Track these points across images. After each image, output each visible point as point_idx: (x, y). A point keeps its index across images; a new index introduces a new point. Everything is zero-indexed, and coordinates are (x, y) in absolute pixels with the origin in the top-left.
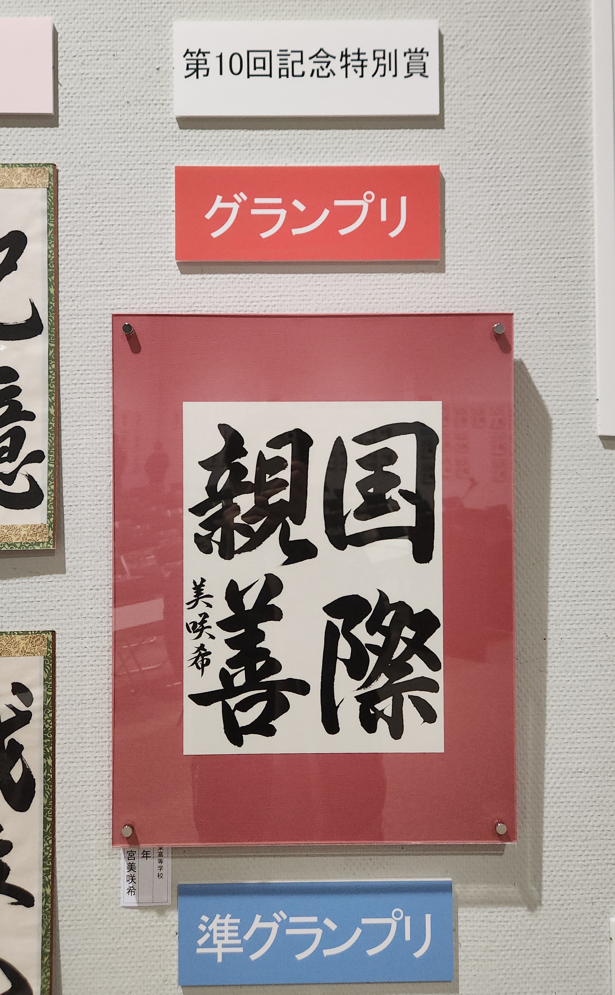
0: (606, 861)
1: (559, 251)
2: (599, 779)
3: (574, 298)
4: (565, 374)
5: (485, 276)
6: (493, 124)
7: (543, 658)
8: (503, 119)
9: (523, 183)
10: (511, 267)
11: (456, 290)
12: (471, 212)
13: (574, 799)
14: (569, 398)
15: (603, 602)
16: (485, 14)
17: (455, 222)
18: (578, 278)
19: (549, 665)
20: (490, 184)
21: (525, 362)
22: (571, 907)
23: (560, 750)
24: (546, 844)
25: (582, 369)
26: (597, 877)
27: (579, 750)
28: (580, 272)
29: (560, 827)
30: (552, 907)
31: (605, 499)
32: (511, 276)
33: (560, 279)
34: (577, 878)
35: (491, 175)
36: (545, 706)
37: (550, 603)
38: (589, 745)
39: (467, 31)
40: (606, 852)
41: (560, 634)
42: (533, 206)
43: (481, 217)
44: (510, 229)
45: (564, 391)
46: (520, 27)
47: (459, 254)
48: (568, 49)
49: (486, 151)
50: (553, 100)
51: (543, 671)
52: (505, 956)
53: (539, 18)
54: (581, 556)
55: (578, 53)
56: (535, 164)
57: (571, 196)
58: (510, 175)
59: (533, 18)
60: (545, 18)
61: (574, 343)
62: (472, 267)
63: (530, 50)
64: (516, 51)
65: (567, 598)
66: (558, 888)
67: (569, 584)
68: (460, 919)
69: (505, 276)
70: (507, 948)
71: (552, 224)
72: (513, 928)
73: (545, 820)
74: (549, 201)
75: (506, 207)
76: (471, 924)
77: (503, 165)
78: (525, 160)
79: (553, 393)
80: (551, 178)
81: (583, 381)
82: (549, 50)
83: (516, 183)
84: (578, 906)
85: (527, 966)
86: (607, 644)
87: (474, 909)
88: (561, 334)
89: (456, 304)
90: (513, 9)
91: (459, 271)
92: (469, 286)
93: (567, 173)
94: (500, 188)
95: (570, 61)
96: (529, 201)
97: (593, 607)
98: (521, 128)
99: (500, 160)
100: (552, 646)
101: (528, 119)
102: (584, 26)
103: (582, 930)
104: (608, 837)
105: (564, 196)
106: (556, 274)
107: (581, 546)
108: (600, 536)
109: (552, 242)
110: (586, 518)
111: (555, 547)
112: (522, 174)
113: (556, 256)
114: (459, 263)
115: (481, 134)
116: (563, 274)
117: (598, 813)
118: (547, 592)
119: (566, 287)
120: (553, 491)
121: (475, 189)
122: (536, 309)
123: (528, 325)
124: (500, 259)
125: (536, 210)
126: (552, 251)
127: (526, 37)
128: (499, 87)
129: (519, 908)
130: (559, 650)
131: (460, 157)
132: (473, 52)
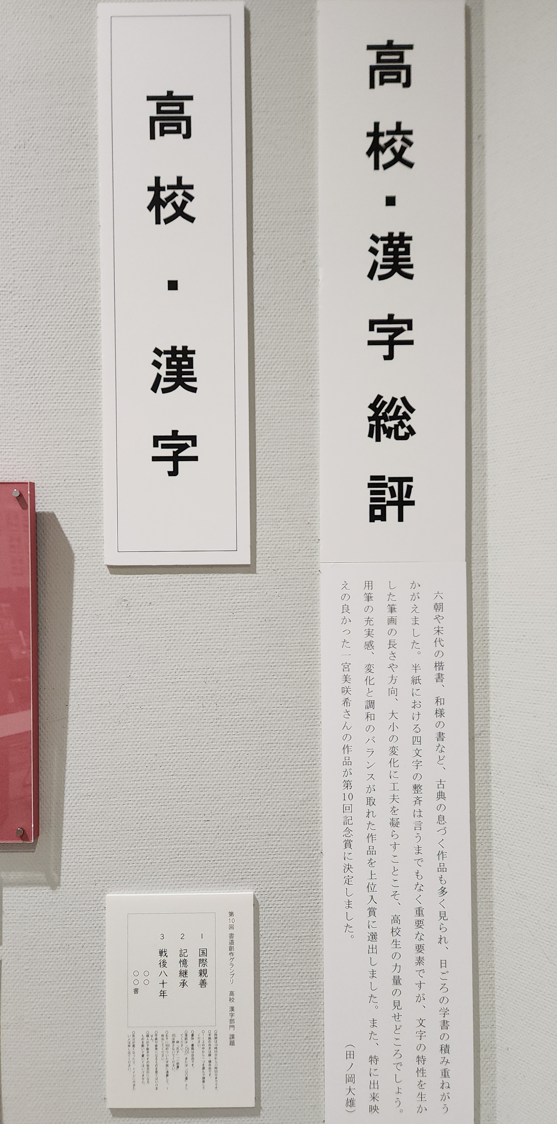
0: (105, 856)
1: (80, 436)
2: (102, 800)
3: (90, 469)
4: (84, 522)
5: (28, 454)
6: (33, 347)
7: (66, 718)
8: (39, 344)
9: (54, 388)
10: (46, 447)
11: (7, 463)
12: (18, 409)
13: (84, 814)
14: (87, 539)
15: (108, 680)
16: (27, 269)
17: (6, 415)
18: (93, 456)
19: (70, 723)
20: (31, 389)
21: (56, 514)
22: (81, 886)
23: (75, 781)
24: (64, 845)
25: (95, 519)
26: (99, 866)
27: (88, 781)
28: (94, 451)
29: (74, 833)
30: (67, 887)
31: (110, 609)
32: (46, 453)
33: (80, 456)
34: (85, 867)
35: (31, 383)
36: (66, 751)
37: (71, 681)
38: (96, 777)
39: (14, 281)
40: (105, 850)
41: (78, 702)
42: (61, 404)
43: (25, 412)
44: (46, 421)
45: (83, 534)
46: (52, 278)
47: (9, 438)
48: (86, 294)
49: (28, 366)
50: (75, 329)
51: (65, 727)
52: (34, 920)
53: (65, 272)
54: (93, 648)
55: (92, 297)
56: (63, 375)
57: (88, 397)
58: (45, 382)
59: (60, 272)
60: (69, 271)
61: (90, 500)
62: (19, 447)
63: (59, 294)
64: (49, 295)
65: (83, 678)
66: (72, 874)
67: (85, 667)
68: (4, 895)
69: (42, 454)
70: (36, 914)
71: (75, 417)
72: (40, 901)
73: (64, 828)
74: (72, 401)
75: (42, 405)
76: (12, 898)
77: (40, 376)
78: (56, 372)
79: (76, 536)
80: (74, 385)
81: (96, 527)
82: (72, 294)
83: (49, 388)
84: (85, 886)
85: (49, 927)
86: (110, 708)
87: (14, 888)
88: (81, 494)
89: (7, 473)
90: (47, 265)
91: (9, 450)
92: (16, 460)
93: (85, 381)
94: (38, 392)
95: (87, 302)
96: (59, 401)
97: (101, 683)
98: (53, 349)
99: (37, 372)
100: (72, 710)
101: (57, 343)
102: (97, 277)
103: (87, 903)
104: (107, 839)
105: (83, 398)
106: (77, 453)
107: (93, 642)
108: (107, 635)
109: (75, 430)
110: (97, 622)
111: (75, 642)
112: (54, 382)
113: (78, 440)
114: (9, 444)
115: (24, 353)
116: (82, 453)
117: (100, 824)
118: (69, 673)
119: (85, 462)
120: (74, 603)
121: (20, 393)
122: (64, 476)
123: (58, 488)
124: (38, 442)
125: (64, 408)
126: (75, 436)
127: (56, 285)
128: (37, 320)
129: (45, 888)
130: (77, 713)
131: (10, 370)
132: (18, 295)
